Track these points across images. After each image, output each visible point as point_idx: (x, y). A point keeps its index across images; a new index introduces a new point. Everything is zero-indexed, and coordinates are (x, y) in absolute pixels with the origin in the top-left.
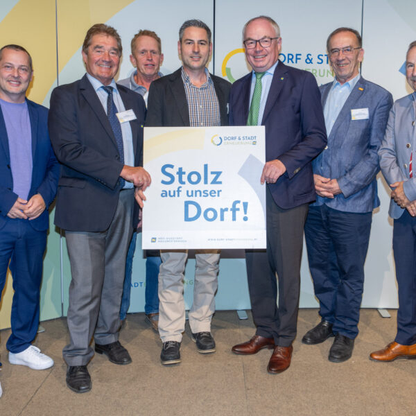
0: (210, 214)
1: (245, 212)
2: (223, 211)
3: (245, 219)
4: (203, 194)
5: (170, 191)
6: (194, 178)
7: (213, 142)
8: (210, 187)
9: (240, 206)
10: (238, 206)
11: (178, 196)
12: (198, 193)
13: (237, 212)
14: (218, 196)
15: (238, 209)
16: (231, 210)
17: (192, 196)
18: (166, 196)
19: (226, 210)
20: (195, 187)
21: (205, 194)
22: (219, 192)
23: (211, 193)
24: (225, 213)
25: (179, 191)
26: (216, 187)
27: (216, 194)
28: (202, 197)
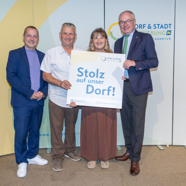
0: (98, 92)
1: (114, 92)
2: (103, 90)
3: (113, 95)
4: (95, 82)
5: (81, 80)
6: (92, 75)
7: (102, 59)
8: (99, 79)
9: (111, 89)
10: (110, 89)
11: (84, 82)
12: (93, 82)
13: (110, 92)
14: (102, 83)
15: (111, 90)
16: (107, 90)
17: (90, 82)
18: (79, 81)
19: (105, 90)
20: (92, 79)
21: (97, 82)
22: (102, 82)
23: (99, 82)
24: (105, 91)
25: (85, 80)
26: (101, 80)
27: (101, 83)
28: (95, 83)
